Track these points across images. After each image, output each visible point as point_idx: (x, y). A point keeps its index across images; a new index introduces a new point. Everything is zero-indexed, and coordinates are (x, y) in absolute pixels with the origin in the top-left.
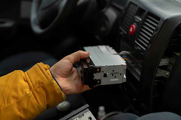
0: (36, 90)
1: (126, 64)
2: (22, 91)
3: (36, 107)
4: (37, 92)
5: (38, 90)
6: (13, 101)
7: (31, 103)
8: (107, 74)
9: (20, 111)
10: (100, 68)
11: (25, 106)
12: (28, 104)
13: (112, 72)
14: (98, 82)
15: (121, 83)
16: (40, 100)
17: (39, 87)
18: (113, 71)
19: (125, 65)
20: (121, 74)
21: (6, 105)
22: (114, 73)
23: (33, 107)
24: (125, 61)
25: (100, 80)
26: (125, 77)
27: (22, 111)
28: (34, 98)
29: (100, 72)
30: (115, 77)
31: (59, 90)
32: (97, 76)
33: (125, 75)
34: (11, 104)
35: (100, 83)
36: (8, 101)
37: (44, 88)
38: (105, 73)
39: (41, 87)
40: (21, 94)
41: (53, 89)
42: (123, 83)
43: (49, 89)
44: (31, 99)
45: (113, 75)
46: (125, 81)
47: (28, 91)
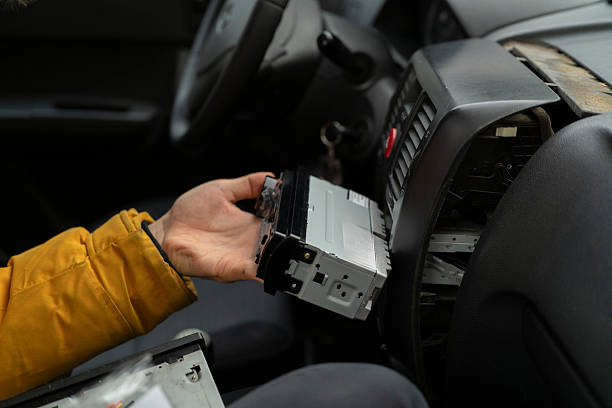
0: (99, 257)
1: (385, 276)
2: (67, 258)
3: (98, 295)
4: (102, 261)
5: (105, 255)
6: (41, 279)
7: (86, 284)
8: (326, 276)
9: (56, 302)
10: (314, 253)
11: (70, 290)
12: (76, 286)
13: (340, 278)
14: (294, 286)
15: (352, 317)
16: (109, 279)
17: (107, 250)
18: (346, 277)
19: (383, 277)
20: (361, 294)
21: (25, 286)
22: (344, 284)
23: (90, 294)
24: (390, 268)
25: (300, 284)
26: (369, 307)
27: (61, 303)
28: (94, 275)
29: (310, 261)
30: (344, 294)
31: (157, 256)
32: (296, 269)
33: (370, 303)
34: (37, 283)
35: (297, 290)
36: (32, 279)
37: (118, 251)
38: (321, 271)
39: (111, 250)
40: (62, 264)
41: (141, 253)
42: (356, 321)
43: (129, 253)
44: (85, 275)
45: (339, 287)
46: (364, 318)
47: (80, 258)
